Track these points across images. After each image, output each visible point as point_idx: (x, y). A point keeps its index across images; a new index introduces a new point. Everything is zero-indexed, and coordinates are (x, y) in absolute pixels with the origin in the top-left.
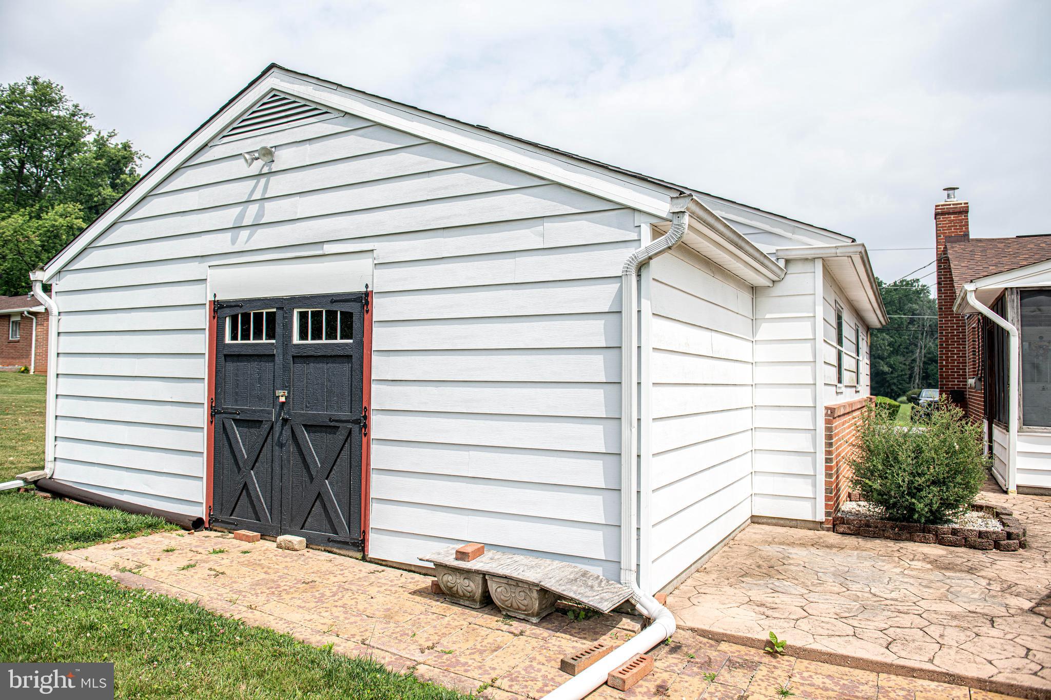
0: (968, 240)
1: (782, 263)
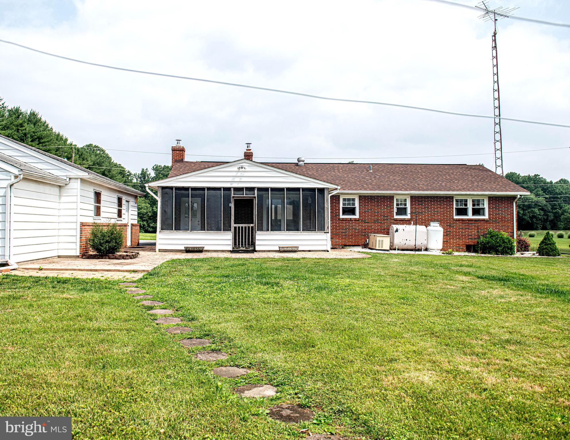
0: (183, 162)
1: (68, 179)
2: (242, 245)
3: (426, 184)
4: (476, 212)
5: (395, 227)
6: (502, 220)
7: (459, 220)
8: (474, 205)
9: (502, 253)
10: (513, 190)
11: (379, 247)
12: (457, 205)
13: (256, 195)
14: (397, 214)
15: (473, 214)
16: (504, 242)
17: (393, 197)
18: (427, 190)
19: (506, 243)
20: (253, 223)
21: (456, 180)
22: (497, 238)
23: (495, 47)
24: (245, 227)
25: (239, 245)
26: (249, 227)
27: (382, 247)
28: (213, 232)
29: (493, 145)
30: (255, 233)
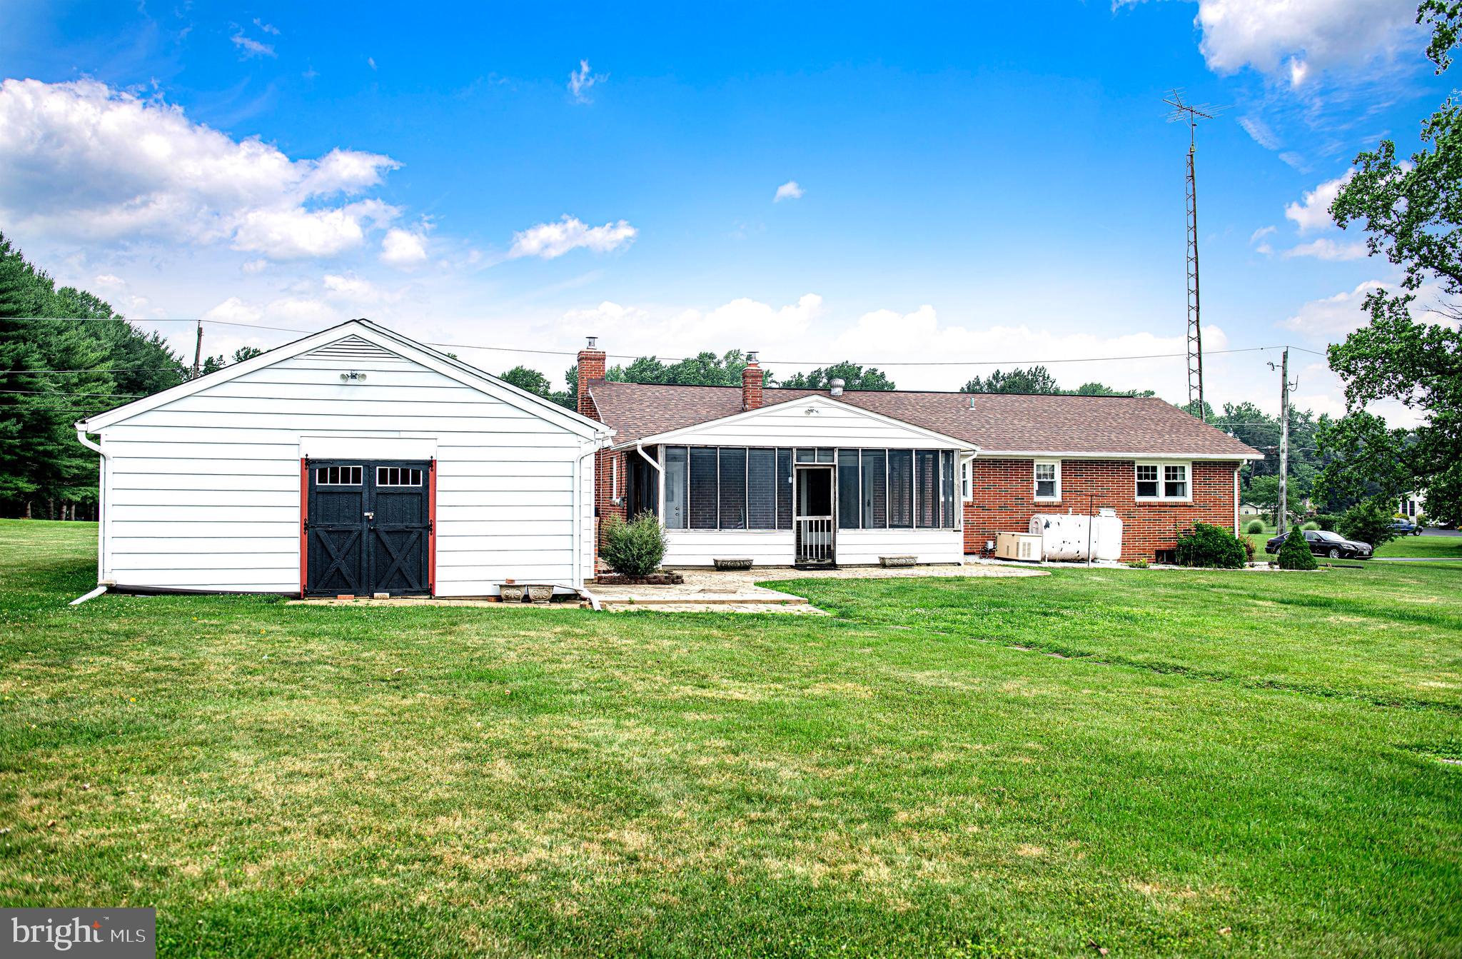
0: (605, 384)
2: (811, 554)
3: (1083, 436)
4: (1171, 490)
5: (1043, 518)
6: (1215, 505)
7: (1143, 505)
8: (1167, 477)
9: (1227, 566)
10: (1234, 451)
11: (1024, 555)
12: (1140, 477)
13: (836, 462)
14: (1039, 493)
15: (1167, 494)
16: (1229, 545)
17: (1032, 462)
18: (1092, 449)
19: (1232, 546)
20: (829, 514)
21: (1132, 428)
22: (1214, 539)
23: (1192, 176)
24: (817, 522)
25: (805, 554)
26: (822, 522)
27: (1029, 554)
28: (759, 531)
29: (1186, 361)
30: (835, 532)
